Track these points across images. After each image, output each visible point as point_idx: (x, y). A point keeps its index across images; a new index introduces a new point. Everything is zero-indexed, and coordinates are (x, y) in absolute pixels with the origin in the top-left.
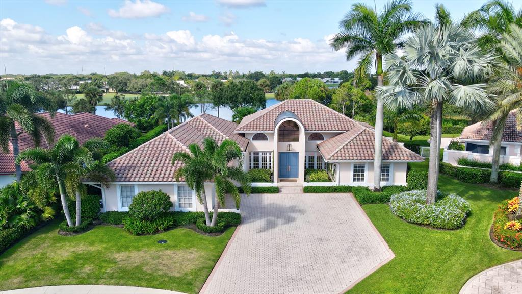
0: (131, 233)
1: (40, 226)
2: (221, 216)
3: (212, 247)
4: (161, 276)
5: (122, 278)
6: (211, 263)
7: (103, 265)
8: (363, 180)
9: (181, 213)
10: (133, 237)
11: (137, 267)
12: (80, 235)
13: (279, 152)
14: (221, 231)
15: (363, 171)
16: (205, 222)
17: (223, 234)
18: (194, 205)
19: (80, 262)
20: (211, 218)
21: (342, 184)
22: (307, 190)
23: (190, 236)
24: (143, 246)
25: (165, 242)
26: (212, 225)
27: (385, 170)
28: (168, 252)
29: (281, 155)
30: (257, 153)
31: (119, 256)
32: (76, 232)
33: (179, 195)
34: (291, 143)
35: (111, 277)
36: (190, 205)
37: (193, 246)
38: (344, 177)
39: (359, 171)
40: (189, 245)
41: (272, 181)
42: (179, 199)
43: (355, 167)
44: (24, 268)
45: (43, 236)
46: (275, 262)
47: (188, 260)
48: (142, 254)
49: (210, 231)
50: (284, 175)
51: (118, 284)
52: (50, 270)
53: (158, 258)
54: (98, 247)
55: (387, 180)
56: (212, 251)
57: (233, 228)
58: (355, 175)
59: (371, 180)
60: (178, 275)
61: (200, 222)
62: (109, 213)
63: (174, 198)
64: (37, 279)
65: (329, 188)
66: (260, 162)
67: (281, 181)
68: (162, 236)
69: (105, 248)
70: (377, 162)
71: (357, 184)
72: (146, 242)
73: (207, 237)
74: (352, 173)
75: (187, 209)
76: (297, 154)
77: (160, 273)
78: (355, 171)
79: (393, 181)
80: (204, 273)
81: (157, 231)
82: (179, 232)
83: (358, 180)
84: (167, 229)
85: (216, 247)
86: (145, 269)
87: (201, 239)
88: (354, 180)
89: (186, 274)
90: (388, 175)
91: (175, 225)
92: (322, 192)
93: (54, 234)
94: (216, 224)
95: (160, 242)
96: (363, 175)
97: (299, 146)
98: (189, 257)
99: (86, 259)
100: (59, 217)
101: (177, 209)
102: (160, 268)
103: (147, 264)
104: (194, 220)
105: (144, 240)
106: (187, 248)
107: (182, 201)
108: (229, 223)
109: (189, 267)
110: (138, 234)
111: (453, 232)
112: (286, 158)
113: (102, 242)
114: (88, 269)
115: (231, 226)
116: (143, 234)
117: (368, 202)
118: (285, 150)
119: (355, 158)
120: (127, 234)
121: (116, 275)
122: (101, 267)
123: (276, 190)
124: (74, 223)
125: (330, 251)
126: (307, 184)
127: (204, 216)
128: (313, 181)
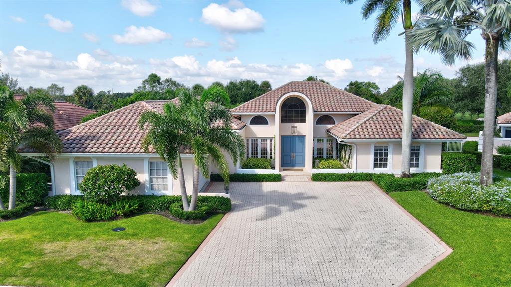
0: (79, 218)
2: (204, 200)
3: (186, 236)
4: (103, 274)
6: (182, 257)
7: (23, 257)
8: (386, 166)
9: (153, 197)
10: (80, 224)
11: (70, 261)
13: (282, 136)
14: (203, 218)
15: (386, 154)
16: (182, 207)
17: (205, 222)
20: (189, 202)
21: (359, 171)
22: (316, 178)
23: (158, 222)
24: (89, 235)
25: (123, 229)
26: (190, 209)
27: (415, 153)
28: (124, 242)
29: (284, 139)
30: (255, 140)
33: (151, 173)
34: (297, 125)
36: (165, 186)
37: (160, 235)
38: (362, 162)
39: (381, 157)
40: (155, 233)
41: (273, 168)
42: (151, 179)
43: (376, 150)
46: (276, 256)
47: (149, 252)
48: (84, 244)
49: (188, 218)
50: (288, 162)
53: (105, 249)
55: (417, 166)
57: (220, 216)
58: (376, 160)
59: (396, 165)
60: (126, 272)
61: (174, 207)
66: (259, 151)
67: (285, 170)
68: (120, 223)
69: (35, 236)
71: (378, 171)
72: (96, 229)
73: (183, 225)
74: (372, 157)
75: (161, 192)
76: (303, 137)
77: (102, 269)
78: (376, 154)
79: (425, 167)
80: (168, 270)
81: (115, 217)
83: (380, 166)
84: (127, 215)
85: (193, 237)
86: (80, 263)
87: (173, 227)
88: (375, 166)
89: (141, 271)
90: (417, 160)
91: (142, 209)
92: (334, 180)
95: (116, 230)
96: (386, 160)
97: (306, 128)
98: (150, 248)
101: (147, 192)
102: (104, 262)
104: (166, 205)
105: (95, 227)
106: (151, 237)
107: (155, 181)
108: (215, 210)
109: (149, 261)
110: (89, 220)
112: (289, 144)
113: (34, 229)
115: (218, 213)
116: (94, 220)
117: (396, 190)
118: (288, 133)
119: (377, 136)
120: (74, 220)
121: (36, 271)
122: (17, 261)
123: (278, 178)
124: (6, 208)
125: (355, 243)
126: (316, 171)
127: (181, 200)
128: (323, 169)
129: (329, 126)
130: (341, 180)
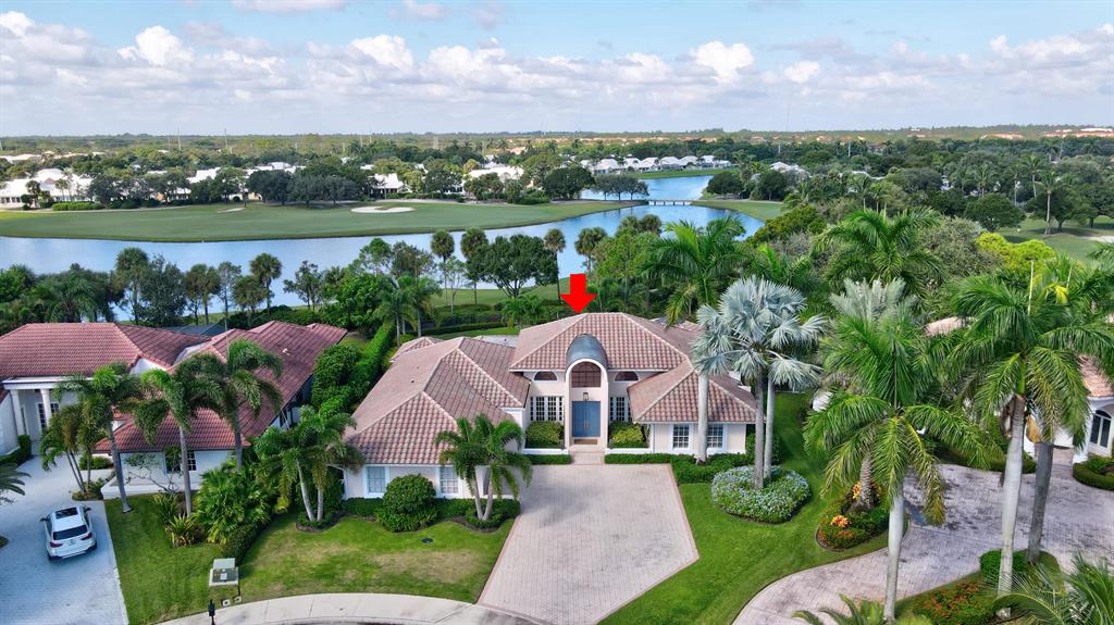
0: (388, 529)
1: (276, 520)
2: (495, 504)
3: (487, 547)
4: (435, 583)
5: (391, 585)
6: (488, 567)
7: (366, 570)
8: (686, 445)
9: (444, 501)
10: (390, 535)
11: (405, 573)
12: (325, 532)
13: (573, 402)
14: (497, 526)
15: (687, 433)
16: (476, 514)
17: (499, 530)
18: (460, 490)
19: (339, 566)
20: (483, 507)
21: (658, 451)
22: (610, 460)
23: (459, 532)
24: (406, 546)
25: (431, 540)
26: (485, 518)
27: (714, 432)
28: (437, 554)
29: (575, 405)
30: (541, 399)
31: (382, 559)
32: (321, 527)
33: (441, 478)
34: (589, 390)
35: (379, 584)
36: (455, 490)
37: (464, 546)
38: (662, 443)
39: (681, 434)
40: (460, 545)
41: (563, 448)
42: (442, 483)
43: (676, 428)
44: (278, 573)
45: (281, 532)
46: (561, 566)
47: (461, 564)
48: (407, 556)
49: (483, 526)
50: (581, 433)
51: (388, 592)
52: (310, 576)
53: (427, 561)
54: (352, 549)
55: (720, 445)
56: (486, 552)
57: (510, 520)
58: (675, 439)
59: (695, 447)
60: (452, 582)
61: (470, 512)
62: (352, 500)
63: (436, 481)
64: (298, 586)
65: (640, 456)
66: (546, 411)
67: (576, 442)
68: (425, 533)
69: (362, 549)
70: (702, 426)
71: (678, 451)
72: (408, 541)
73: (479, 533)
74: (671, 437)
75: (451, 496)
76: (598, 404)
77: (433, 579)
78: (675, 433)
79: (728, 447)
80: (481, 578)
81: (418, 527)
82: (446, 527)
83: (681, 445)
84: (430, 524)
85: (492, 548)
86: (415, 574)
87: (473, 537)
88: (675, 445)
89: (461, 581)
90: (720, 439)
91: (439, 518)
92: (629, 463)
93: (292, 529)
94: (490, 517)
95: (425, 541)
96: (686, 439)
97: (600, 394)
98: (461, 561)
99: (344, 563)
100: (295, 508)
101: (439, 495)
102: (431, 573)
103: (415, 569)
104: (462, 510)
105: (407, 539)
106: (458, 549)
107: (446, 486)
108: (506, 514)
109: (464, 572)
110: (397, 531)
111: (776, 526)
112: (582, 410)
113: (355, 541)
114: (350, 574)
115: (508, 518)
116: (402, 530)
117: (688, 481)
118: (581, 398)
119: (674, 418)
120: (382, 530)
121: (384, 581)
122: (365, 573)
123: (567, 460)
124: (315, 515)
126: (609, 451)
127: (474, 505)
128: (619, 445)
129: (631, 383)
130: (636, 463)
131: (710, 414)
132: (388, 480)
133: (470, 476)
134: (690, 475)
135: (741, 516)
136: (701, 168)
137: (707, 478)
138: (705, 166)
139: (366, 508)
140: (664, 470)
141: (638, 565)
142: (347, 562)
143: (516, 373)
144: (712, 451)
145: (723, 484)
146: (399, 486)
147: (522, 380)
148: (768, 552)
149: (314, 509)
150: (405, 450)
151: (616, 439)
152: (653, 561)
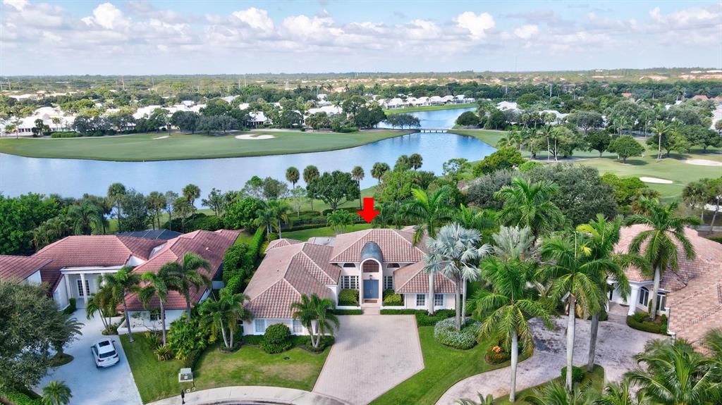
0: (266, 352)
1: (209, 347)
2: (322, 338)
3: (317, 362)
4: (291, 381)
5: (269, 382)
6: (317, 373)
7: (257, 374)
8: (424, 304)
9: (295, 336)
10: (268, 355)
11: (276, 376)
12: (235, 353)
13: (364, 280)
14: (322, 350)
15: (424, 299)
16: (312, 344)
17: (323, 352)
18: (303, 331)
19: (242, 372)
20: (315, 340)
21: (408, 308)
22: (383, 312)
23: (303, 354)
24: (276, 361)
25: (288, 358)
26: (316, 346)
27: (438, 297)
28: (292, 366)
29: (365, 282)
30: (347, 277)
31: (264, 368)
32: (232, 351)
33: (294, 324)
34: (372, 274)
35: (263, 381)
36: (301, 331)
37: (305, 361)
38: (410, 303)
39: (421, 298)
40: (303, 360)
41: (358, 306)
42: (294, 328)
43: (418, 296)
44: (212, 376)
45: (212, 353)
46: (354, 372)
47: (304, 371)
48: (276, 367)
49: (315, 351)
50: (368, 297)
51: (267, 386)
52: (228, 377)
53: (287, 369)
54: (249, 363)
55: (442, 305)
56: (317, 364)
57: (329, 347)
58: (418, 301)
59: (428, 306)
60: (299, 380)
61: (308, 343)
62: (248, 336)
63: (291, 326)
64: (223, 382)
65: (399, 310)
66: (350, 283)
67: (366, 301)
68: (286, 354)
69: (254, 363)
70: (432, 294)
71: (419, 308)
72: (277, 358)
73: (313, 354)
74: (415, 300)
75: (298, 334)
76: (377, 281)
77: (290, 379)
78: (418, 298)
79: (445, 306)
81: (282, 351)
82: (296, 350)
83: (421, 304)
84: (288, 349)
85: (320, 362)
86: (280, 376)
87: (310, 356)
88: (417, 304)
89: (304, 380)
90: (442, 301)
91: (293, 346)
92: (393, 314)
93: (217, 352)
94: (319, 346)
95: (286, 358)
96: (424, 301)
97: (378, 276)
98: (304, 369)
99: (245, 370)
100: (219, 341)
101: (293, 334)
102: (289, 376)
103: (281, 373)
104: (304, 342)
105: (277, 357)
106: (302, 363)
107: (296, 329)
108: (327, 343)
109: (306, 376)
110: (271, 353)
111: (466, 351)
112: (369, 284)
113: (250, 358)
114: (248, 376)
115: (328, 346)
116: (274, 353)
117: (423, 325)
118: (368, 278)
119: (417, 291)
120: (264, 352)
121: (265, 380)
122: (256, 376)
123: (360, 312)
124: (229, 345)
125: (388, 364)
126: (382, 308)
127: (311, 340)
128: (388, 304)
129: (395, 269)
130: (397, 314)
131: (436, 289)
132: (266, 326)
133: (309, 325)
134: (425, 321)
135: (448, 345)
136: (456, 103)
137: (433, 323)
138: (459, 102)
139: (255, 340)
140: (412, 318)
141: (393, 372)
142: (247, 370)
143: (333, 264)
144: (437, 308)
145: (440, 328)
146: (272, 330)
147: (336, 268)
148: (460, 365)
149: (228, 341)
150: (275, 311)
151: (387, 300)
152: (401, 369)
